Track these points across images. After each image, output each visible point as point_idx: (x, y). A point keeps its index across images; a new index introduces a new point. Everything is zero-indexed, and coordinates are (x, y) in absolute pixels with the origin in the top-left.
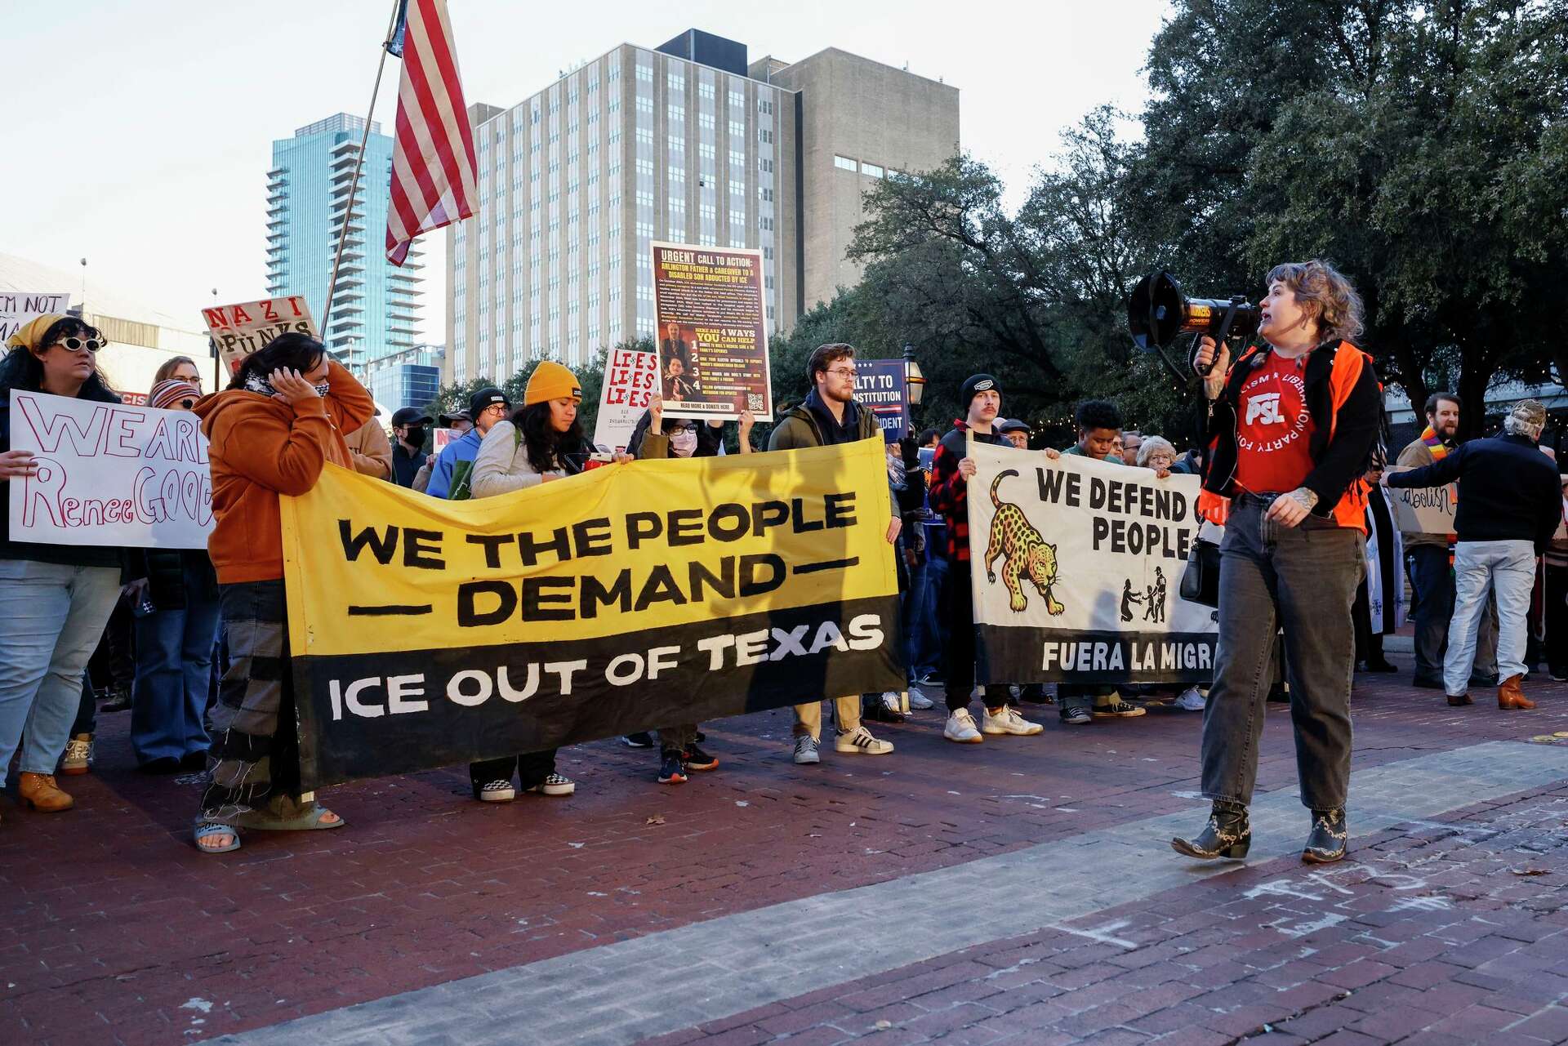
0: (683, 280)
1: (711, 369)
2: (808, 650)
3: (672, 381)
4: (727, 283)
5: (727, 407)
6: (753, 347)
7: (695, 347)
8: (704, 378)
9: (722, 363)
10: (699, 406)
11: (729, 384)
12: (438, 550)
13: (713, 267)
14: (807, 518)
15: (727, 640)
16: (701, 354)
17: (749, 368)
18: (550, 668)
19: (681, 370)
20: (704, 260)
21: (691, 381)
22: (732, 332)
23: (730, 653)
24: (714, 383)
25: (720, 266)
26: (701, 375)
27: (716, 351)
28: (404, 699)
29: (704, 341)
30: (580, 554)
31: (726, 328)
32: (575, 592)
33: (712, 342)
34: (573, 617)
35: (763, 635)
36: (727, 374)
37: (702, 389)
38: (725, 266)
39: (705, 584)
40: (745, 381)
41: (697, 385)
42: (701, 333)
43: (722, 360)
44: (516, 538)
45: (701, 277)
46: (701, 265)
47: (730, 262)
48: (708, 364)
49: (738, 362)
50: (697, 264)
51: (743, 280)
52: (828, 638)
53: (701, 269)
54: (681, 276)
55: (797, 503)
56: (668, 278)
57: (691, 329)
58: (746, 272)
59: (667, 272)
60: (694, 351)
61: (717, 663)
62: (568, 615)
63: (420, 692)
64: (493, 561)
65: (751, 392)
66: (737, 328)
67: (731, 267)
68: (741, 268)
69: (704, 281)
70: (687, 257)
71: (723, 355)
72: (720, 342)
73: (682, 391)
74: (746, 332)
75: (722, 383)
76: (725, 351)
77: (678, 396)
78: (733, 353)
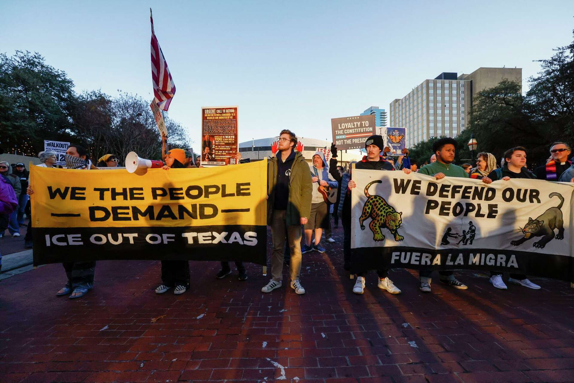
0: (211, 120)
1: (219, 150)
2: (227, 241)
3: (205, 155)
4: (226, 119)
5: (223, 163)
6: (233, 142)
7: (214, 143)
8: (216, 153)
9: (223, 148)
10: (213, 163)
11: (224, 155)
12: (84, 194)
13: (221, 113)
14: (227, 192)
15: (195, 234)
16: (216, 145)
17: (231, 149)
18: (125, 235)
19: (209, 151)
20: (219, 111)
21: (211, 154)
22: (227, 137)
23: (195, 239)
24: (219, 155)
25: (224, 113)
26: (215, 152)
27: (221, 144)
28: (73, 241)
29: (217, 141)
30: (131, 199)
31: (225, 135)
32: (130, 211)
33: (220, 141)
34: (130, 220)
35: (209, 234)
36: (224, 152)
37: (215, 157)
38: (226, 113)
39: (185, 213)
40: (229, 154)
41: (213, 156)
42: (216, 138)
43: (223, 147)
44: (110, 190)
45: (217, 118)
46: (217, 113)
47: (227, 111)
48: (218, 149)
49: (228, 147)
50: (216, 113)
51: (231, 117)
52: (236, 238)
53: (218, 115)
54: (211, 118)
55: (224, 186)
56: (207, 119)
57: (213, 137)
58: (232, 114)
59: (206, 117)
60: (214, 144)
61: (191, 241)
62: (129, 219)
63: (80, 239)
64: (102, 198)
65: (232, 158)
66: (228, 135)
67: (228, 113)
68: (231, 113)
69: (219, 119)
70: (213, 111)
71: (223, 145)
72: (222, 140)
73: (208, 158)
74: (231, 136)
75: (222, 155)
76: (224, 144)
77: (207, 160)
78: (227, 144)
